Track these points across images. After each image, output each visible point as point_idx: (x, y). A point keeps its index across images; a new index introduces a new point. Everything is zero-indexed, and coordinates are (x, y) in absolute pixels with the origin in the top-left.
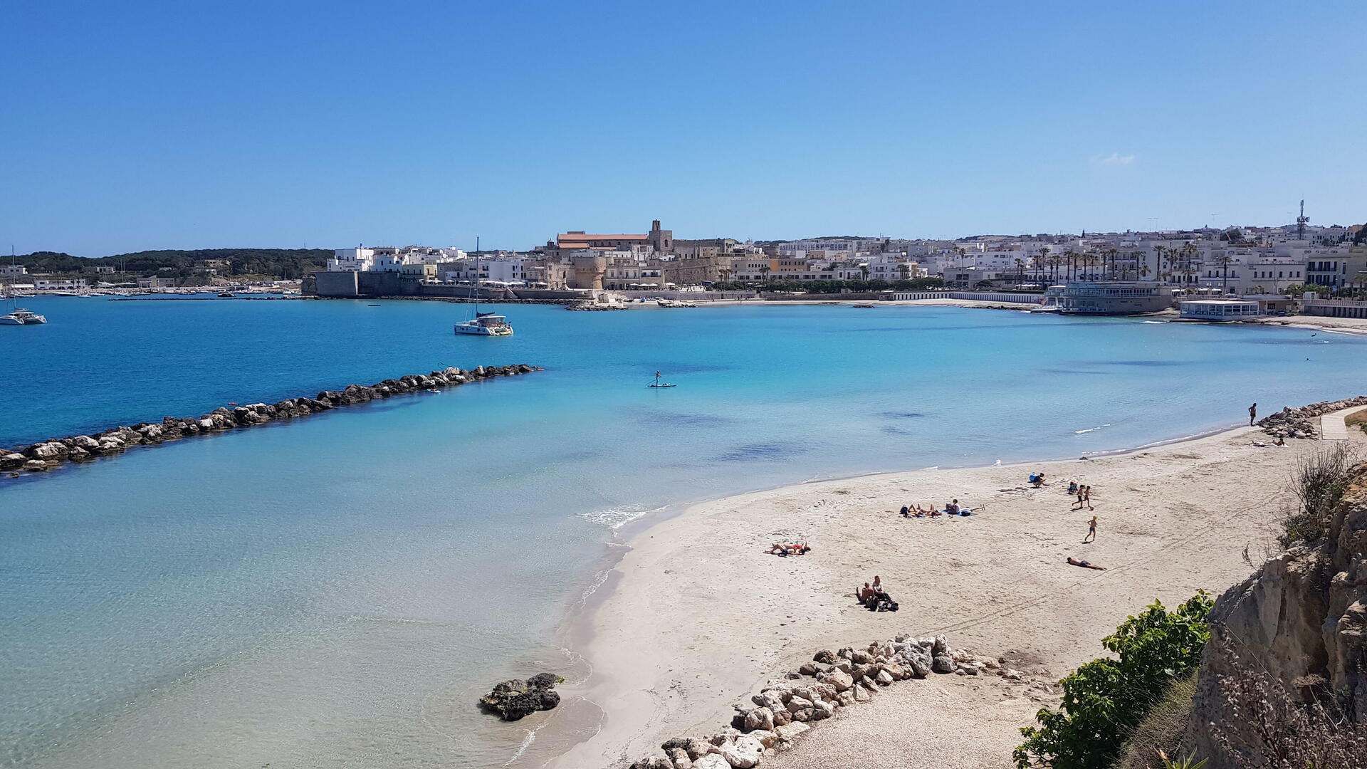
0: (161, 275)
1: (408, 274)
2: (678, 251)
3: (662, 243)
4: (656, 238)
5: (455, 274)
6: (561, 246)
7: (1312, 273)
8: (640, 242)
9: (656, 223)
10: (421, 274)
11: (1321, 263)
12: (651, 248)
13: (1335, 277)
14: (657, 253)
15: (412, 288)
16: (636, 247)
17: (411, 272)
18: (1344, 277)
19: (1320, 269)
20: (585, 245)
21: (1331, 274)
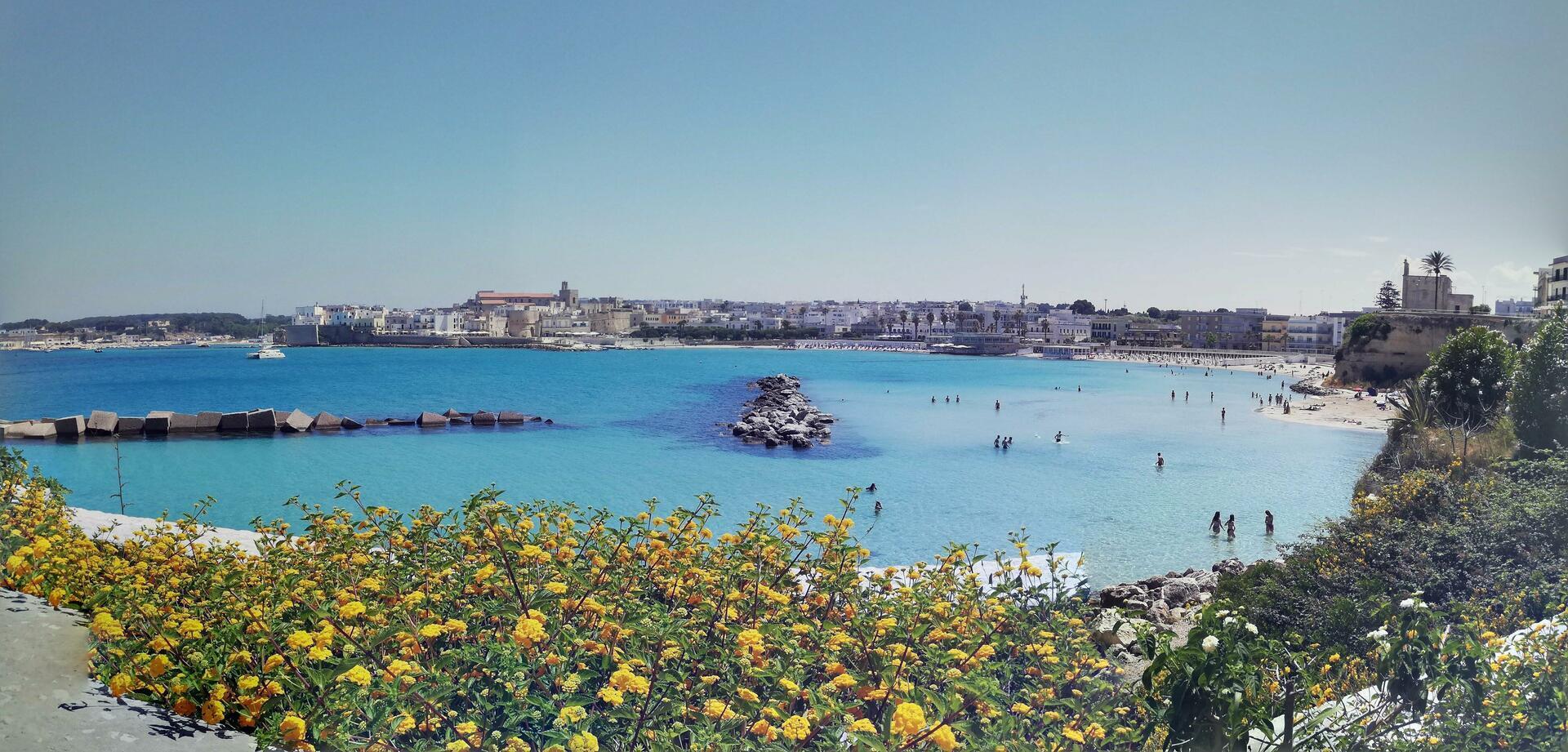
0: (129, 333)
1: (360, 327)
2: (583, 306)
3: (571, 300)
4: (565, 296)
5: (400, 326)
6: (483, 302)
7: (1095, 331)
8: (553, 299)
9: (565, 284)
10: (371, 326)
11: (1100, 325)
12: (563, 304)
13: (1109, 333)
14: (568, 309)
15: (364, 338)
16: (553, 303)
17: (363, 324)
18: (1115, 333)
19: (1100, 328)
20: (503, 302)
21: (1107, 331)
